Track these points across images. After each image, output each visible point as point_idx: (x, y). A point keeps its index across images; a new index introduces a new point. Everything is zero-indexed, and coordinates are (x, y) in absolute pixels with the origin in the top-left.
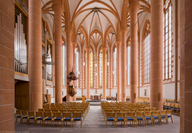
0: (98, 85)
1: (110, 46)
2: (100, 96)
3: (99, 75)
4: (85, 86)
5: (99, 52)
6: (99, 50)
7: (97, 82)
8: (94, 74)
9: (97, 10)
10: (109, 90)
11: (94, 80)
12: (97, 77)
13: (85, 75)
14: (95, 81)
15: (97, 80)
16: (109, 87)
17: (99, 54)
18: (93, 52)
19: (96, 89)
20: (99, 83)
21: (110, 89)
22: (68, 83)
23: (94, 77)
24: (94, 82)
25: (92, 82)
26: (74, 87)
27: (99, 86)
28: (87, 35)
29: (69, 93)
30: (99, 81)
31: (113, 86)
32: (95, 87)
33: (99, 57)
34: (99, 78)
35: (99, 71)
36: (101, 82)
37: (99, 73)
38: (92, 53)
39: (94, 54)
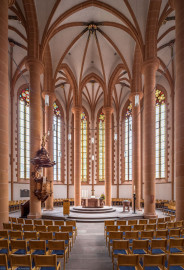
0: (95, 177)
1: (118, 109)
2: (101, 201)
3: (97, 161)
4: (72, 180)
5: (98, 120)
6: (98, 116)
7: (95, 173)
8: (88, 158)
9: (95, 27)
10: (115, 187)
11: (88, 168)
12: (95, 163)
13: (72, 161)
14: (90, 171)
15: (95, 168)
16: (115, 182)
17: (98, 123)
18: (87, 120)
19: (93, 185)
20: (98, 175)
21: (118, 185)
22: (33, 174)
23: (88, 164)
24: (88, 173)
25: (85, 173)
26: (44, 182)
27: (98, 179)
28: (75, 82)
29: (36, 195)
30: (98, 170)
31: (123, 181)
32: (91, 183)
33: (97, 128)
34: (97, 166)
35: (97, 153)
36: (101, 173)
37: (97, 157)
38: (85, 121)
39: (89, 123)
